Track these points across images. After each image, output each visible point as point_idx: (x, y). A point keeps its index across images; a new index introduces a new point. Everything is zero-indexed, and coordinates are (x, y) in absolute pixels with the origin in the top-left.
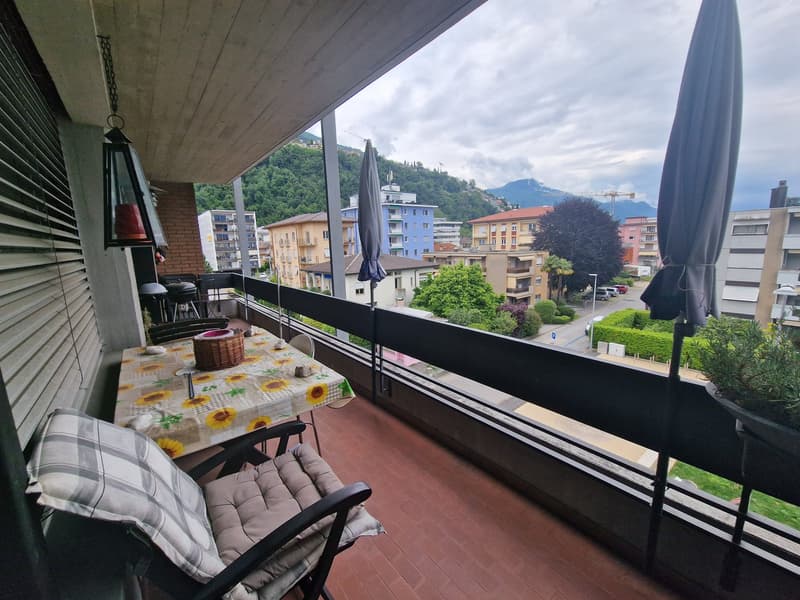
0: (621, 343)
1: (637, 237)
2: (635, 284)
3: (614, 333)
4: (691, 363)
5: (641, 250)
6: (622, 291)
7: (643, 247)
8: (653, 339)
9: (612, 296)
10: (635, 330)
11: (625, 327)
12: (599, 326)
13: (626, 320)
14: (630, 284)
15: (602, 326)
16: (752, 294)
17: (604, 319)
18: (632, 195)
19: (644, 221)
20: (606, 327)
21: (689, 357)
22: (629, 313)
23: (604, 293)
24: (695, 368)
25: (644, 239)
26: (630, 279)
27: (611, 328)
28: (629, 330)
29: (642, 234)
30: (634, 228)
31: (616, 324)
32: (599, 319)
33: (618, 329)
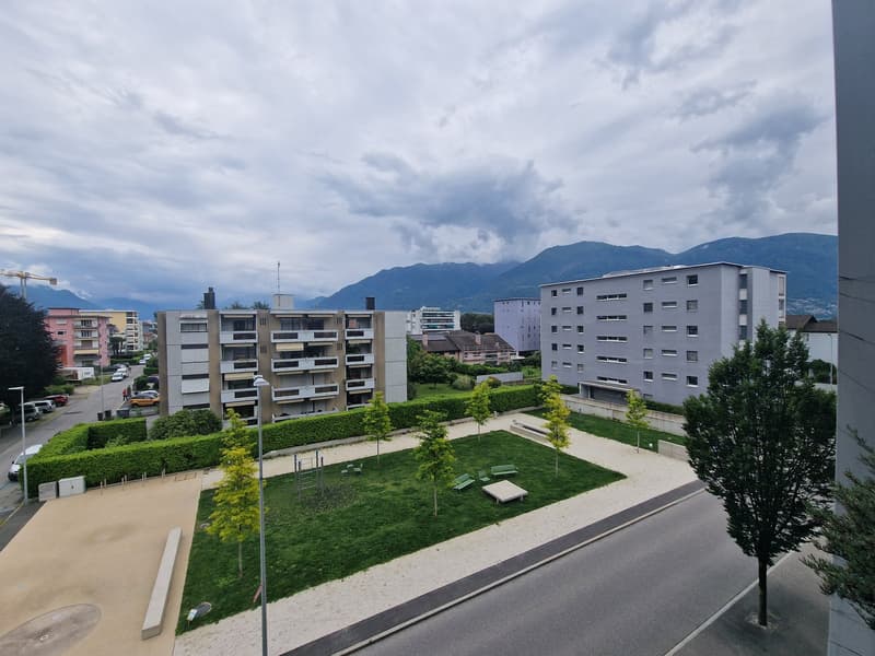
0: (78, 474)
1: (69, 332)
2: (76, 390)
3: (65, 464)
4: (167, 467)
5: (77, 348)
6: (60, 403)
7: (80, 344)
8: (121, 454)
9: (45, 412)
10: (95, 452)
11: (80, 450)
12: (36, 462)
13: (78, 441)
14: (70, 392)
15: (41, 460)
16: (203, 385)
17: (42, 450)
18: (53, 281)
19: (74, 313)
20: (50, 460)
21: (164, 462)
22: (81, 430)
23: (33, 411)
24: (171, 472)
25: (79, 334)
26: (68, 385)
27: (58, 458)
28: (88, 454)
29: (76, 328)
30: (64, 322)
31: (64, 451)
32: (34, 450)
33: (70, 457)
